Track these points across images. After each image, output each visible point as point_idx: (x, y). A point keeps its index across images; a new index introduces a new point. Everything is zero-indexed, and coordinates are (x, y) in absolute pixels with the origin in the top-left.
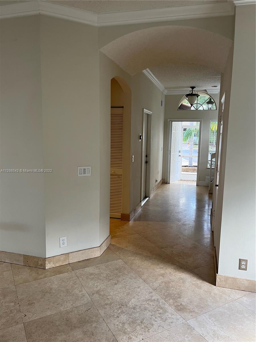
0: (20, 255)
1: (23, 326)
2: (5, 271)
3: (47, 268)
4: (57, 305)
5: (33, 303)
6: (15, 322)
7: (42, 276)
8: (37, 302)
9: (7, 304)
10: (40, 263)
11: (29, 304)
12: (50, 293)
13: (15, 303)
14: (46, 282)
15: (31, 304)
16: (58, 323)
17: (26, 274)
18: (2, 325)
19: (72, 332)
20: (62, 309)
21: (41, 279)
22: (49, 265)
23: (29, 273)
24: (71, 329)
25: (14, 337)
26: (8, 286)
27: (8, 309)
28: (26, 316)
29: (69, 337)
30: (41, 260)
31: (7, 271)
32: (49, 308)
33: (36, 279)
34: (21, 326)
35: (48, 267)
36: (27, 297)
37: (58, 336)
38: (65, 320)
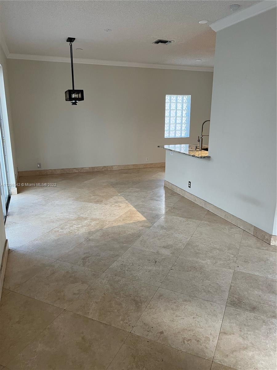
0: (252, 225)
1: (233, 272)
2: (237, 234)
3: (271, 244)
4: (267, 272)
5: (247, 262)
6: (229, 267)
7: (265, 248)
8: (251, 263)
9: (228, 254)
10: (266, 237)
11: (244, 261)
12: (265, 262)
13: (235, 256)
14: (266, 253)
15: (246, 262)
16: (260, 283)
17: (252, 241)
18: (219, 264)
19: (269, 294)
20: (269, 276)
21: (263, 249)
22: (274, 242)
23: (255, 242)
24: (269, 292)
25: (224, 275)
26: (234, 244)
27: (227, 257)
28: (238, 267)
29: (265, 295)
30: (268, 235)
31: (238, 234)
32: (258, 271)
33: (258, 248)
34: (232, 271)
35: (273, 244)
36: (245, 256)
37: (256, 290)
38: (267, 284)
